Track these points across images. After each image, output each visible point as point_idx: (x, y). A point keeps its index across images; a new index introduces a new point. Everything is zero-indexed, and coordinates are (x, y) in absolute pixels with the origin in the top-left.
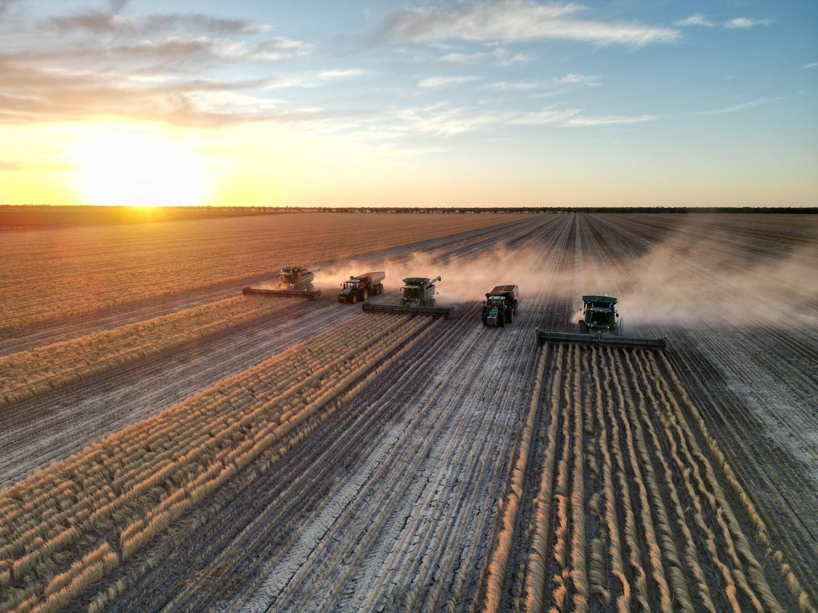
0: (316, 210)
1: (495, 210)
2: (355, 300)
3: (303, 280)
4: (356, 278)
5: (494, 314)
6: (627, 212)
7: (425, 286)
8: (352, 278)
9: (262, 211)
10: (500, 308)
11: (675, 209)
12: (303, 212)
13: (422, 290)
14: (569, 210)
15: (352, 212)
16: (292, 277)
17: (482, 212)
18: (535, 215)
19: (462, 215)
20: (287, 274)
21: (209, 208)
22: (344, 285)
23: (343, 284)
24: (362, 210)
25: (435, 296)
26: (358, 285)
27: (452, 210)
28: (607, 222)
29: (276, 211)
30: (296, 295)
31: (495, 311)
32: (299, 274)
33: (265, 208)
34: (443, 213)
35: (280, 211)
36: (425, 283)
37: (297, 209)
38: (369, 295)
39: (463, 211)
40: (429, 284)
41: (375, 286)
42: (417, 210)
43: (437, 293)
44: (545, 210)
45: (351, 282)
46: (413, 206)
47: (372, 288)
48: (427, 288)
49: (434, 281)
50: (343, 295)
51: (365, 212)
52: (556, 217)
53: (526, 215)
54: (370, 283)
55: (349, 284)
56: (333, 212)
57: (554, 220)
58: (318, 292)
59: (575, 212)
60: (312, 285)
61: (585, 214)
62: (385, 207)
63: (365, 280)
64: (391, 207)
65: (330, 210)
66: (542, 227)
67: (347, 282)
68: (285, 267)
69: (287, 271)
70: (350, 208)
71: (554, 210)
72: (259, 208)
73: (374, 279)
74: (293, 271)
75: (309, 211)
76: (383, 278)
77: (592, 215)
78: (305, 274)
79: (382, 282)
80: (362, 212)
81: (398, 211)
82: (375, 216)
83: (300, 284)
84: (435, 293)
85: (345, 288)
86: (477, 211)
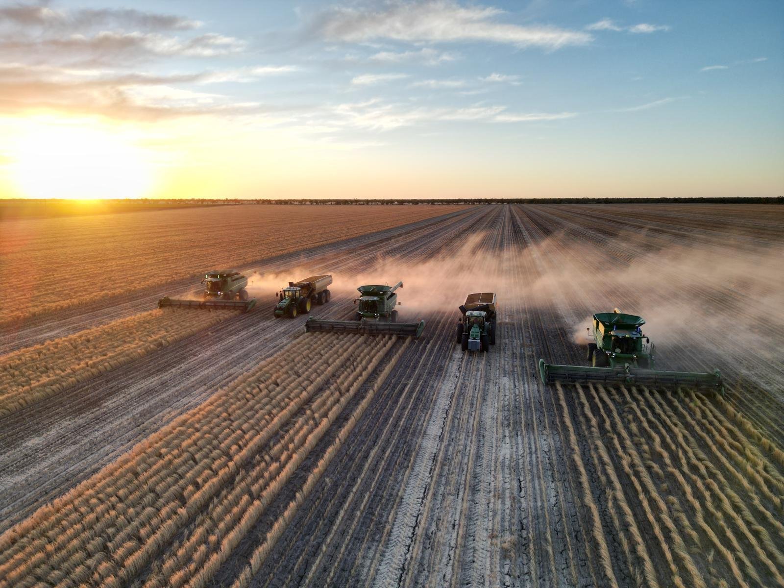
0: (255, 202)
1: (433, 202)
2: (295, 314)
3: (235, 286)
4: (295, 285)
5: (475, 337)
6: (557, 203)
7: (386, 297)
8: (291, 284)
9: (200, 203)
10: (481, 327)
11: (599, 199)
12: (242, 204)
13: (382, 301)
14: (502, 201)
15: (291, 204)
16: (220, 284)
17: (420, 204)
18: (471, 206)
19: (401, 207)
20: (214, 280)
21: (146, 201)
22: (281, 295)
23: (279, 293)
24: (302, 202)
25: (397, 307)
26: (298, 294)
27: (391, 202)
28: (544, 213)
29: (214, 203)
30: (224, 307)
31: (475, 331)
32: (229, 279)
33: (203, 201)
34: (382, 204)
35: (219, 203)
36: (385, 293)
37: (236, 201)
38: (313, 305)
39: (402, 202)
40: (389, 294)
41: (320, 294)
42: (356, 201)
43: (400, 303)
44: (480, 201)
45: (289, 291)
46: (353, 198)
47: (317, 296)
48: (388, 299)
49: (396, 288)
50: (280, 309)
51: (305, 204)
52: (492, 208)
53: (462, 206)
54: (314, 290)
55: (287, 293)
56: (272, 204)
57: (491, 211)
58: (252, 301)
59: (508, 203)
60: (246, 292)
61: (519, 205)
62: (326, 199)
63: (307, 287)
64: (332, 198)
65: (269, 202)
66: (481, 218)
67: (284, 291)
68: (211, 270)
69: (214, 276)
70: (291, 200)
71: (488, 202)
72: (199, 201)
73: (318, 285)
74: (221, 276)
75: (249, 202)
76: (330, 282)
77: (525, 206)
78: (237, 279)
79: (329, 288)
80: (302, 204)
81: (338, 202)
82: (315, 208)
83: (231, 291)
84: (397, 303)
85: (282, 299)
86: (415, 202)
